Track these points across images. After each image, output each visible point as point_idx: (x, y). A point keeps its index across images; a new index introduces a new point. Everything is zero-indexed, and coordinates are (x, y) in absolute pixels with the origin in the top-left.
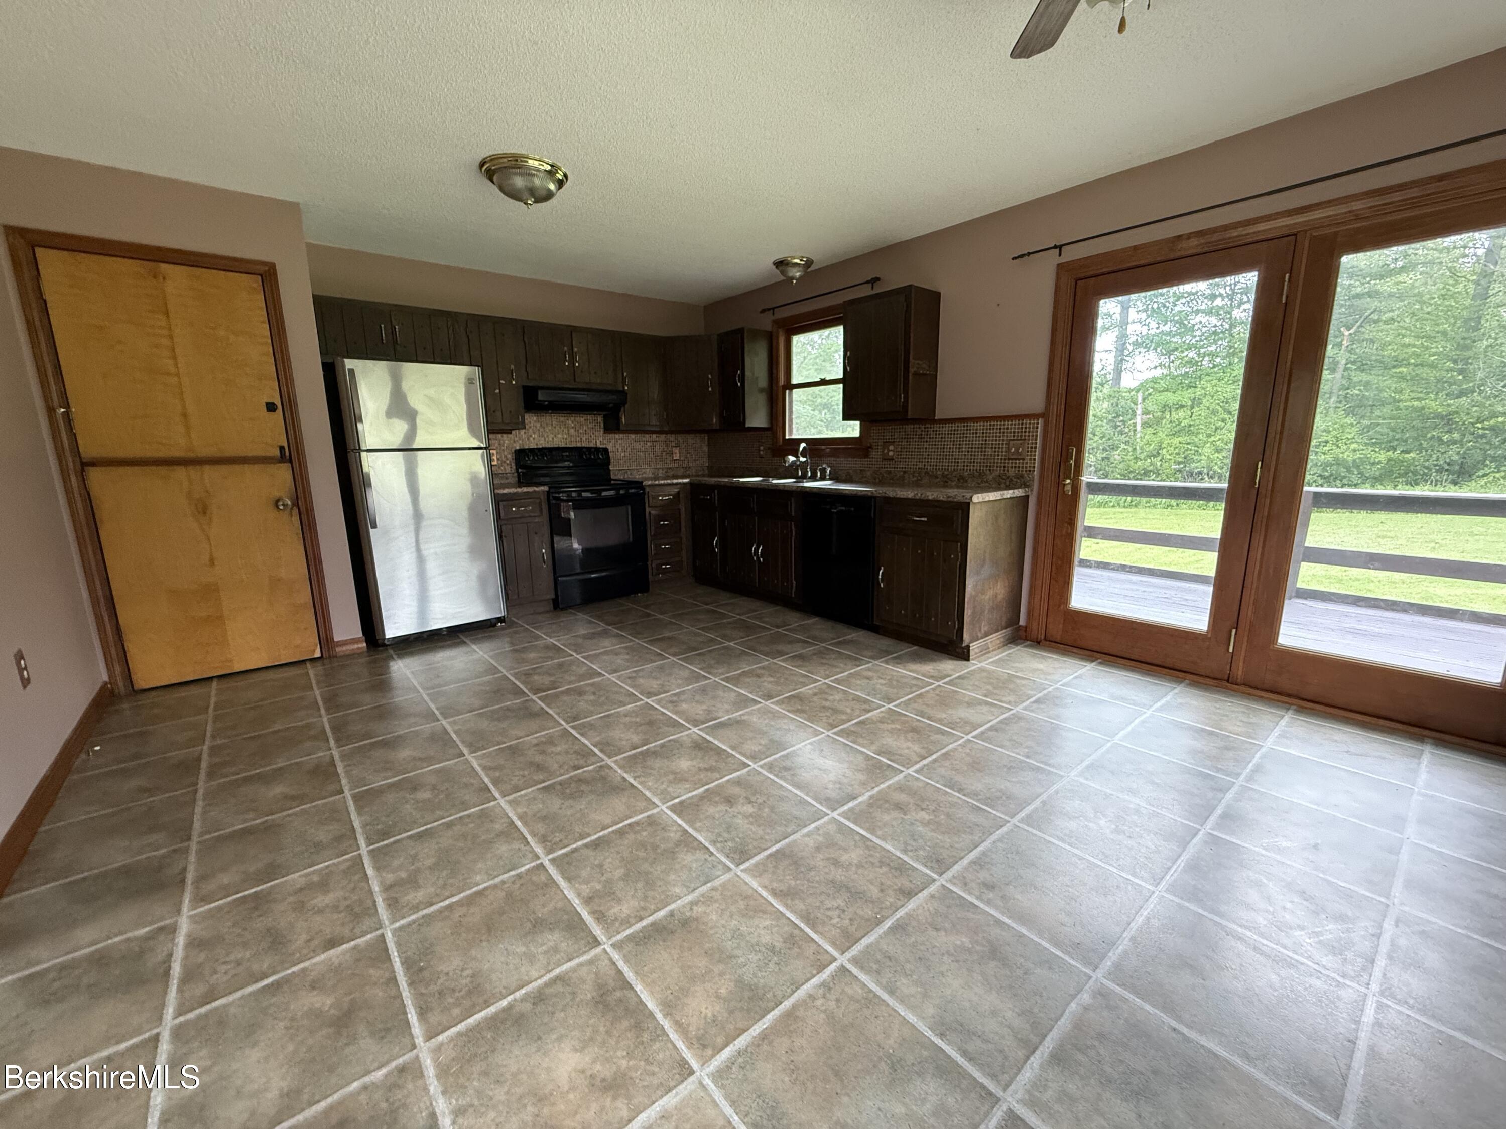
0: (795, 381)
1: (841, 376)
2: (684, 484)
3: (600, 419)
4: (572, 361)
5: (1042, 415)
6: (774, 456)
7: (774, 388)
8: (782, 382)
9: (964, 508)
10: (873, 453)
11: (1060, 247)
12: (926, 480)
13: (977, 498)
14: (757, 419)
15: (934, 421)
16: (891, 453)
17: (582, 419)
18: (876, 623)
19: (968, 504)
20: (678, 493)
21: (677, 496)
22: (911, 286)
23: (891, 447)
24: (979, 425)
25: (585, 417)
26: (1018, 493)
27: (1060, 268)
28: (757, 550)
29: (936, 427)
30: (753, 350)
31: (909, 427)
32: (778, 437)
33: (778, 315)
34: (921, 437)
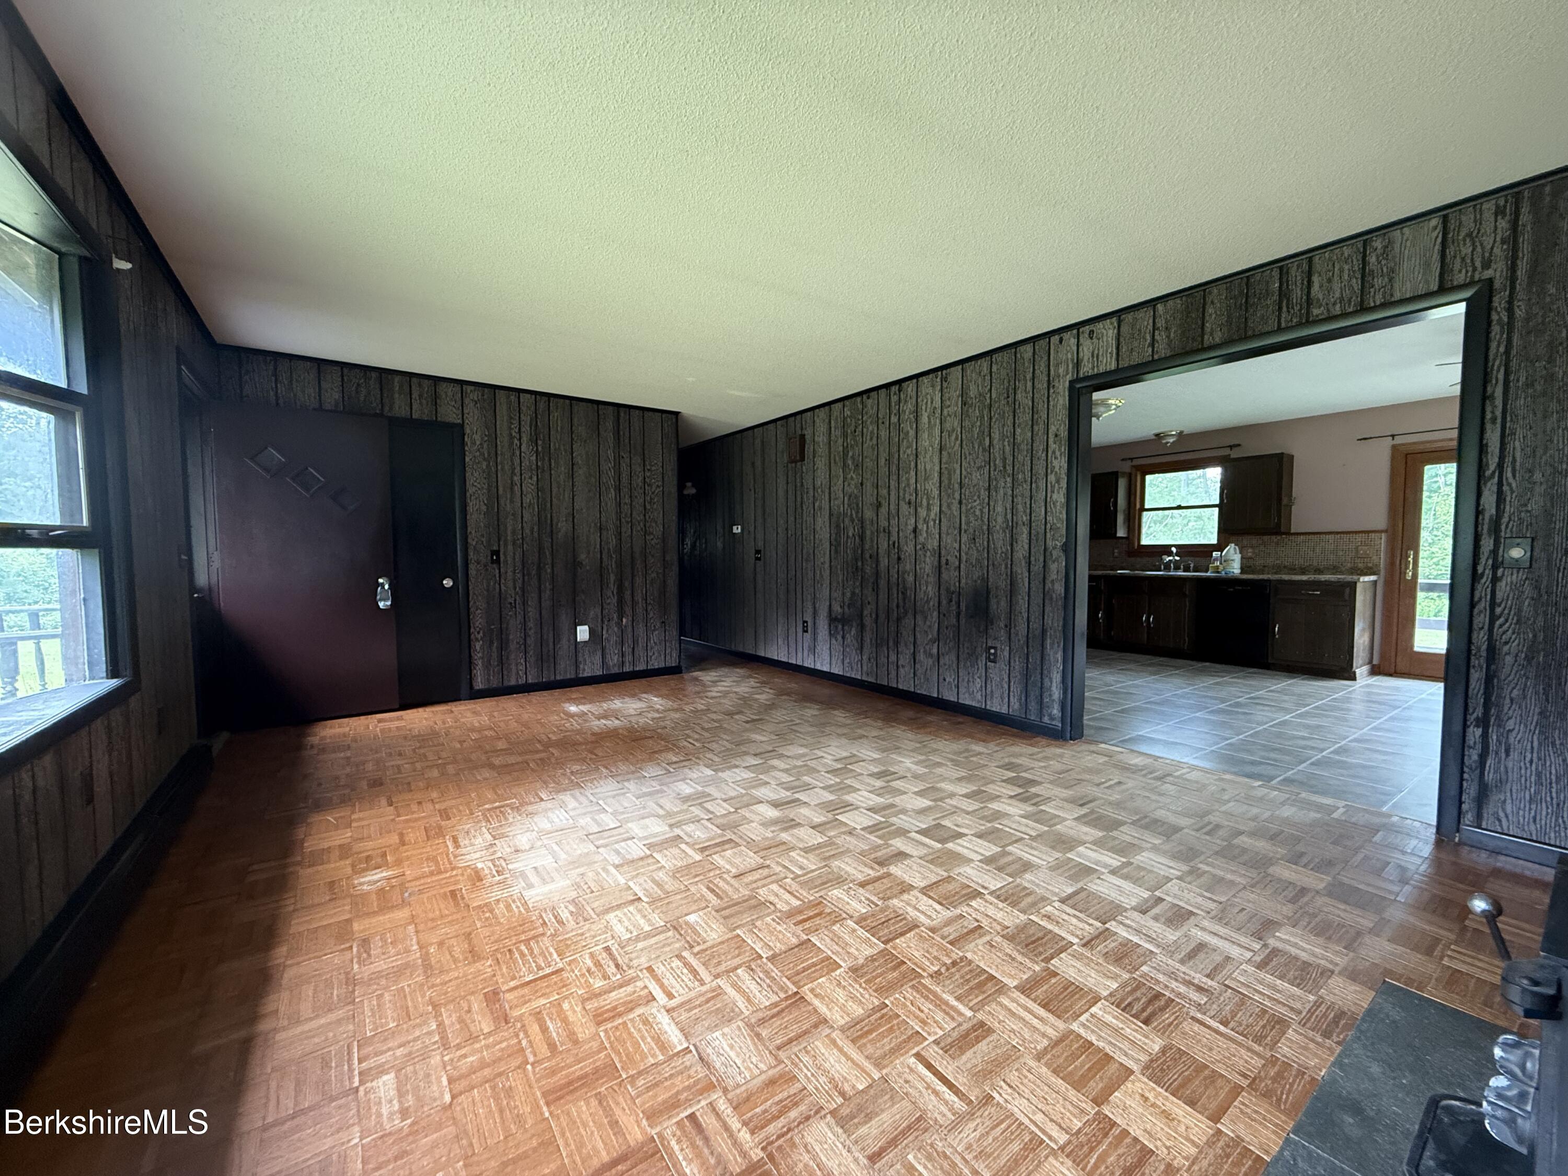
0: (1147, 507)
1: (1217, 502)
5: (1386, 531)
6: (1129, 556)
7: (1132, 511)
8: (1138, 506)
9: (1353, 586)
11: (1393, 436)
13: (1362, 579)
14: (1121, 533)
15: (1288, 533)
16: (1250, 554)
18: (1270, 661)
19: (1355, 583)
22: (1282, 454)
23: (1250, 550)
24: (1331, 537)
26: (1373, 578)
27: (1394, 448)
28: (1148, 618)
29: (1292, 538)
30: (1122, 484)
31: (1266, 538)
32: (1133, 544)
33: (1137, 462)
34: (1277, 544)
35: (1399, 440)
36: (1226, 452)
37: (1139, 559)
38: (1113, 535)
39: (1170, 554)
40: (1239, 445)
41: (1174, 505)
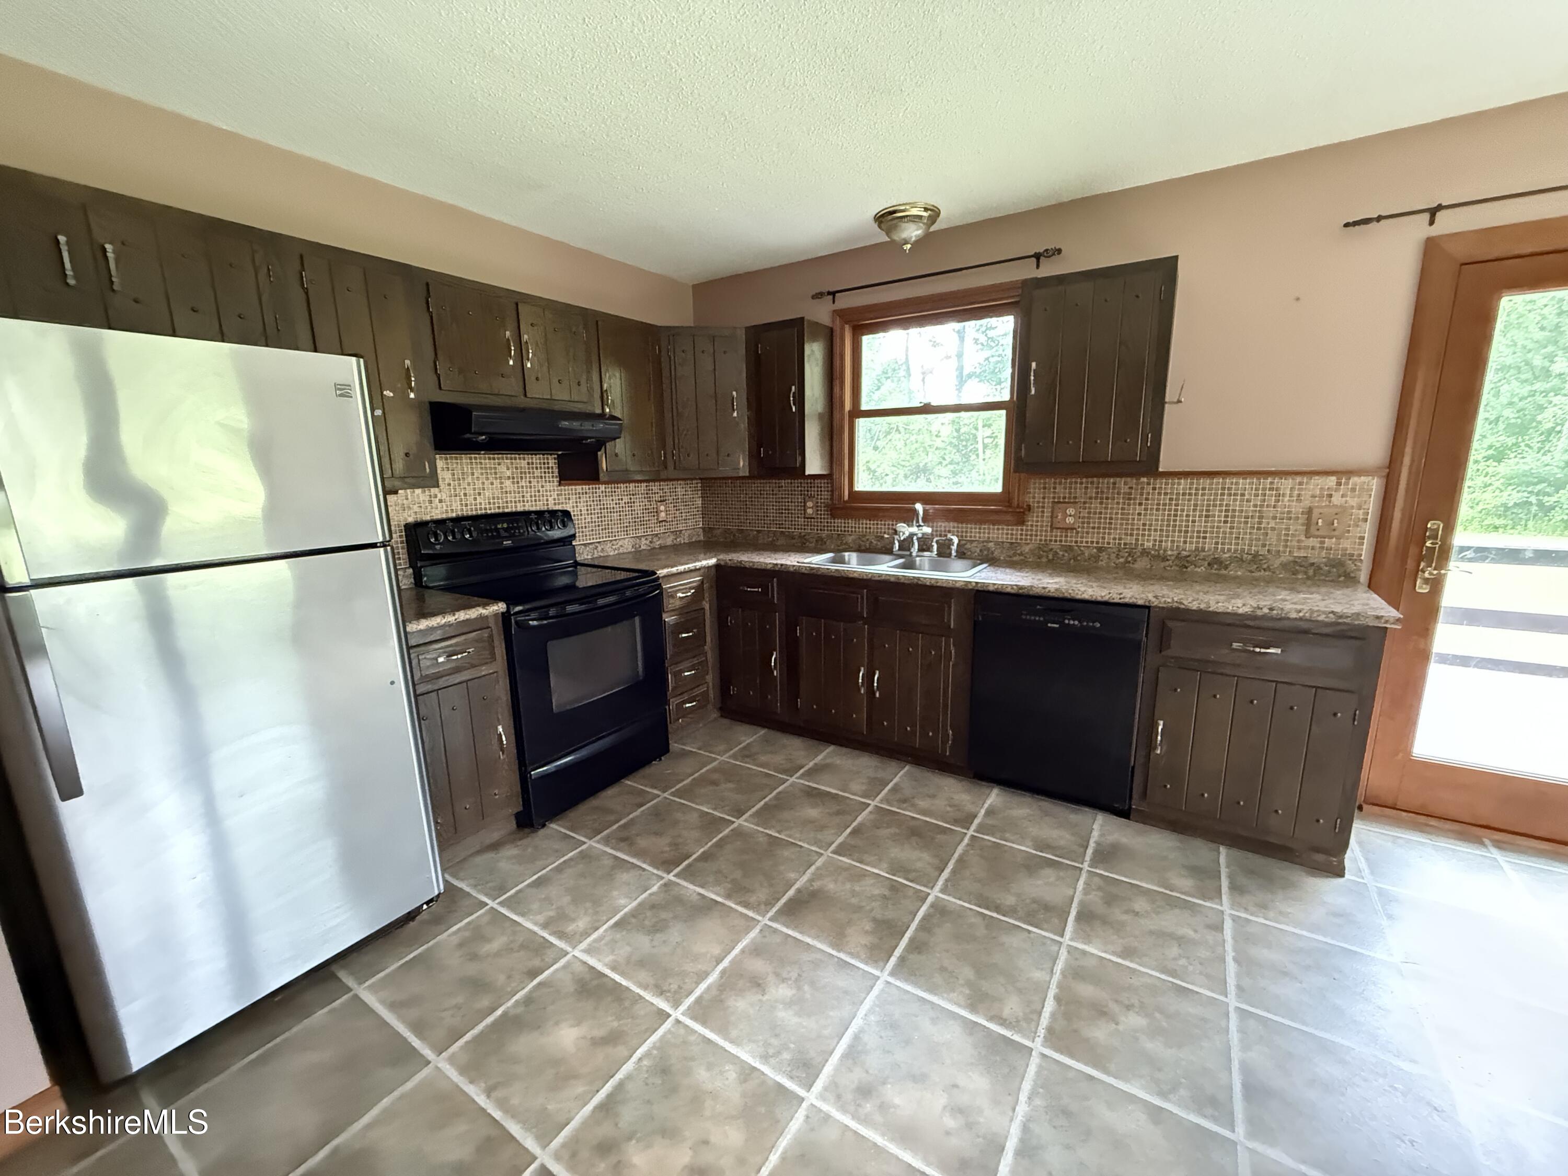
0: (864, 407)
2: (709, 568)
3: (552, 462)
4: (521, 357)
6: (833, 516)
7: (837, 415)
8: (848, 406)
10: (1033, 519)
11: (1433, 212)
12: (1141, 564)
14: (814, 464)
15: (1154, 472)
16: (1070, 520)
17: (524, 463)
18: (1136, 805)
20: (702, 582)
21: (699, 589)
23: (1071, 511)
25: (529, 458)
27: (1431, 247)
28: (869, 677)
29: (1160, 483)
30: (814, 355)
31: (1106, 482)
32: (841, 489)
33: (845, 302)
34: (1128, 497)
35: (1447, 223)
36: (1028, 271)
37: (851, 523)
38: (798, 471)
39: (909, 517)
40: (1059, 251)
41: (916, 404)
